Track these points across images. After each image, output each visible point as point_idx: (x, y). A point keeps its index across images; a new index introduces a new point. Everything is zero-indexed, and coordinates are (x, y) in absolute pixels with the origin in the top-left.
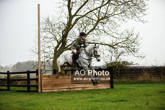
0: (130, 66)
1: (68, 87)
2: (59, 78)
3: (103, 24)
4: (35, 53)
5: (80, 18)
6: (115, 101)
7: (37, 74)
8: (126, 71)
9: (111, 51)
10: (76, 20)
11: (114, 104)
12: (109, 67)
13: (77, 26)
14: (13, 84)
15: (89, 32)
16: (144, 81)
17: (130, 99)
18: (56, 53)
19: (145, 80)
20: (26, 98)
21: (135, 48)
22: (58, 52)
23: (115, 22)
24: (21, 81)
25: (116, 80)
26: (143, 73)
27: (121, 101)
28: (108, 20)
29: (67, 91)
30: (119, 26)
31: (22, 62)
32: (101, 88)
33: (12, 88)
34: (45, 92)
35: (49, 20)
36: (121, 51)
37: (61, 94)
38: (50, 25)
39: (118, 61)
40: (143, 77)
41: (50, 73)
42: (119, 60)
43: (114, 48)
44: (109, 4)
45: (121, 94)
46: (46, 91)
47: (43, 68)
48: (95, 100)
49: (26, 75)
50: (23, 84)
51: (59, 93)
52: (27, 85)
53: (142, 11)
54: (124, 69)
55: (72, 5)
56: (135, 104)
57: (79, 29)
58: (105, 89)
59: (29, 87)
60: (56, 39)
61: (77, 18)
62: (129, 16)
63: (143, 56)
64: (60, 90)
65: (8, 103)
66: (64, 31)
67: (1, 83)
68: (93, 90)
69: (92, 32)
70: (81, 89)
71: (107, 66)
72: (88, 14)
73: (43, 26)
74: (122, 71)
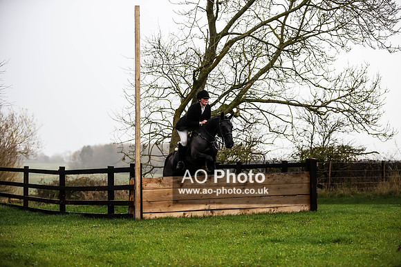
0: (357, 156)
1: (207, 207)
3: (292, 56)
4: (128, 123)
5: (236, 39)
6: (320, 242)
7: (133, 175)
8: (347, 169)
9: (311, 120)
10: (226, 45)
11: (318, 249)
12: (307, 159)
13: (230, 60)
14: (73, 198)
15: (258, 74)
16: (390, 194)
17: (358, 237)
19: (392, 192)
20: (105, 232)
21: (370, 112)
23: (323, 50)
24: (93, 192)
25: (323, 191)
26: (389, 175)
27: (335, 242)
28: (304, 46)
29: (204, 217)
30: (332, 59)
31: (95, 147)
32: (286, 210)
33: (70, 208)
34: (150, 219)
35: (161, 43)
36: (337, 120)
37: (190, 222)
38: (163, 56)
39: (329, 146)
40: (389, 185)
42: (331, 142)
43: (318, 113)
44: (308, 5)
45: (336, 225)
46: (153, 216)
47: (145, 160)
48: (272, 238)
49: (105, 176)
50: (97, 199)
51: (184, 221)
52: (107, 200)
53: (387, 23)
54: (342, 165)
55: (218, 7)
56: (370, 249)
57: (235, 67)
58: (296, 213)
60: (177, 91)
61: (230, 39)
62: (357, 36)
63: (388, 134)
64: (188, 215)
65: (61, 244)
66: (198, 70)
67: (43, 194)
68: (266, 214)
69: (266, 73)
70: (238, 211)
71: (302, 157)
72: (257, 30)
73: (146, 58)
74: (338, 169)
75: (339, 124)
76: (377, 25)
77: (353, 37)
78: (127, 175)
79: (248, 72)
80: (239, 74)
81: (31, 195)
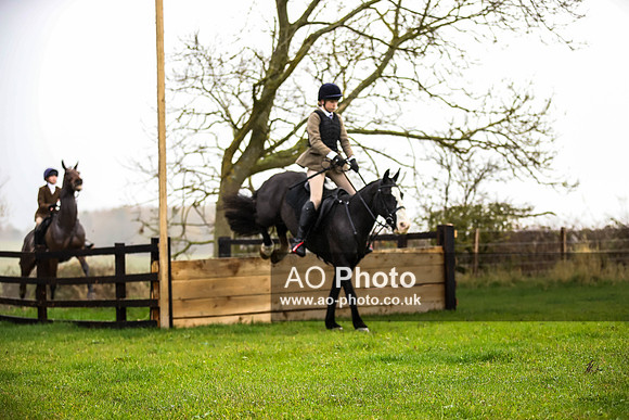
1: (277, 307)
2: (241, 270)
3: (413, 57)
4: (148, 172)
5: (322, 32)
6: (461, 361)
7: (155, 257)
8: (504, 241)
9: (445, 163)
10: (306, 41)
11: (457, 370)
12: (438, 226)
15: (357, 89)
16: (575, 280)
17: (523, 352)
18: (228, 174)
19: (578, 277)
20: (110, 351)
22: (238, 167)
25: (466, 277)
27: (485, 359)
28: (431, 41)
29: (272, 322)
31: (96, 212)
33: (54, 313)
34: (184, 328)
36: (486, 161)
37: (249, 332)
38: (204, 61)
39: (475, 203)
40: (572, 266)
41: (207, 253)
42: (478, 197)
43: (457, 150)
46: (190, 323)
48: (382, 354)
49: (110, 260)
50: (100, 297)
51: (240, 330)
52: (115, 298)
53: (567, 2)
54: (497, 234)
56: (541, 371)
57: (320, 77)
58: (423, 314)
59: (122, 306)
60: (227, 117)
63: (571, 182)
64: (247, 320)
65: (38, 373)
66: (260, 84)
67: (11, 291)
68: (374, 315)
69: (371, 87)
71: (431, 222)
75: (491, 168)
77: (512, 26)
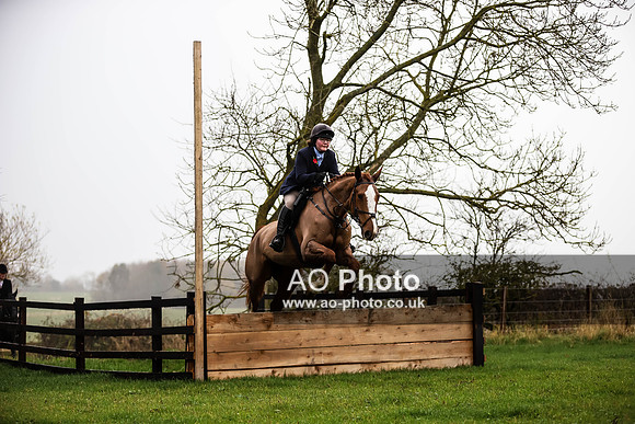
0: (547, 278)
1: (309, 361)
2: (274, 324)
3: (443, 119)
4: (184, 228)
5: (354, 94)
6: (488, 416)
7: (191, 311)
8: (531, 299)
9: (474, 222)
10: (339, 103)
12: (467, 284)
13: (345, 127)
14: (98, 348)
15: (389, 149)
16: (600, 337)
17: (549, 407)
19: (603, 334)
20: (147, 400)
21: (567, 208)
23: (492, 110)
24: (130, 338)
25: (494, 334)
26: (599, 308)
27: (512, 414)
28: (462, 103)
29: (305, 376)
30: (506, 124)
31: (134, 265)
32: (434, 364)
33: (92, 363)
34: (218, 381)
35: (236, 101)
36: (515, 220)
37: (281, 385)
38: (240, 120)
39: (503, 262)
40: (598, 323)
41: (240, 307)
43: (486, 209)
44: (468, 39)
45: (513, 388)
46: (224, 375)
47: (211, 286)
48: (412, 409)
49: (147, 313)
50: (136, 349)
51: (273, 383)
52: (151, 350)
53: (594, 66)
54: (524, 292)
55: (325, 43)
57: (353, 137)
58: (451, 369)
60: (262, 175)
61: (345, 93)
62: (545, 87)
63: (597, 242)
64: (280, 373)
65: (77, 422)
66: (294, 143)
67: (50, 342)
68: (404, 371)
69: (402, 147)
70: (359, 366)
71: (460, 280)
72: (387, 80)
73: (212, 124)
74: (516, 300)
75: (519, 227)
76: (578, 70)
77: (540, 89)
78: (183, 311)
79: (373, 145)
80: (359, 148)
81: (31, 343)
